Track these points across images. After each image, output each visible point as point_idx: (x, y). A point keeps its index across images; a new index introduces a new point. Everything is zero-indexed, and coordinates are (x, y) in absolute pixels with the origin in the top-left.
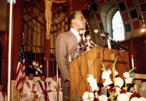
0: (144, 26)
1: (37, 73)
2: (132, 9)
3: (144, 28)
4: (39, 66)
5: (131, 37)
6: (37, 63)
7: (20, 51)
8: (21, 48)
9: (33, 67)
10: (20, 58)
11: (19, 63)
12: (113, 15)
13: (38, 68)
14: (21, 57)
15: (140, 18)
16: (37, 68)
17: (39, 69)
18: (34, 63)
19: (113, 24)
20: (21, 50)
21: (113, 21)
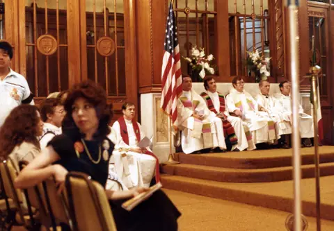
1: (202, 74)
6: (200, 51)
7: (168, 28)
8: (168, 21)
9: (194, 62)
10: (166, 42)
11: (167, 55)
14: (169, 42)
16: (203, 63)
18: (195, 52)
20: (169, 24)
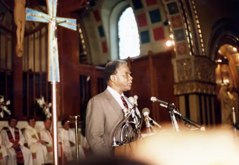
0: (172, 36)
1: (2, 115)
2: (153, 7)
3: (171, 39)
4: (5, 102)
5: (150, 52)
6: (1, 98)
12: (120, 14)
13: (3, 105)
15: (166, 24)
17: (5, 108)
19: (120, 29)
21: (120, 23)
